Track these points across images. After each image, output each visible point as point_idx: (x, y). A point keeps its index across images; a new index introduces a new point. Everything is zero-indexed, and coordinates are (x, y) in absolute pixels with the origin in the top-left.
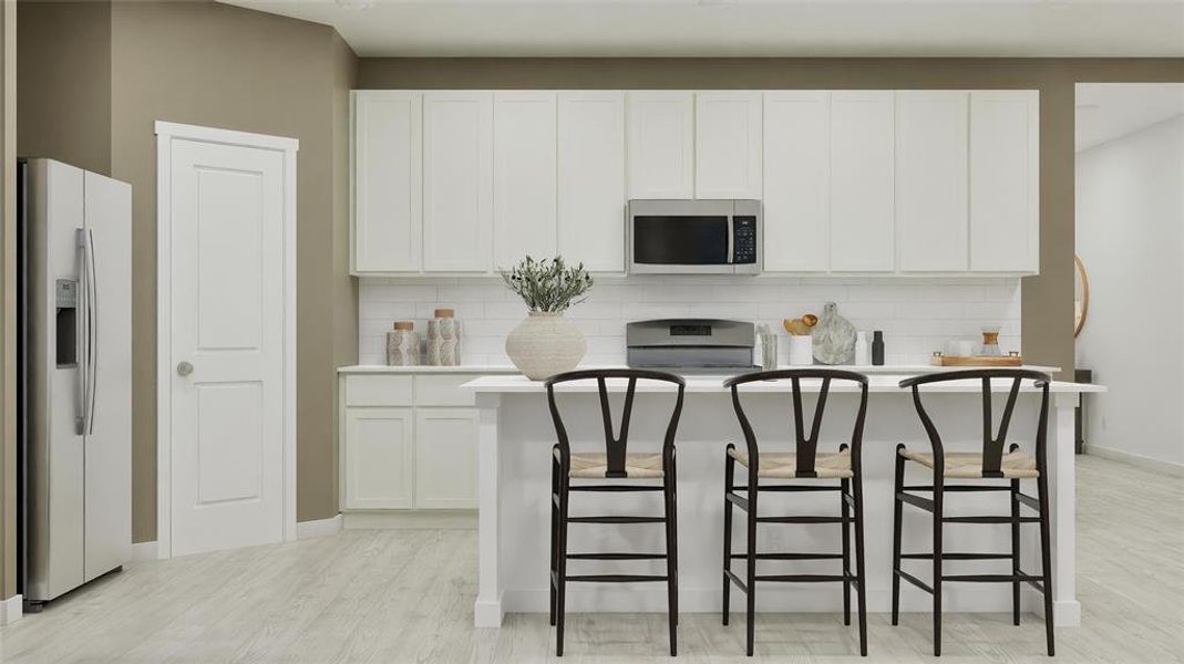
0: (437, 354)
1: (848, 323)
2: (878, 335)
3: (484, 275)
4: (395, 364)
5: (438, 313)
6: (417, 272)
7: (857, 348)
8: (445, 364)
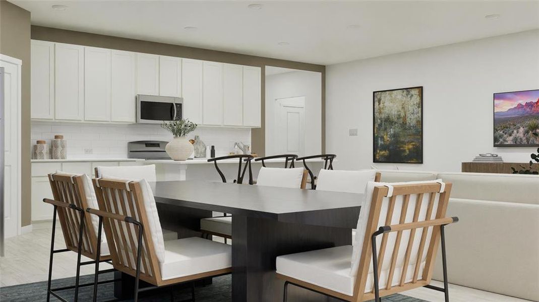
0: (59, 154)
1: (202, 143)
2: (213, 147)
3: (80, 122)
4: (35, 159)
5: (56, 137)
6: (52, 119)
7: (206, 152)
8: (62, 159)
